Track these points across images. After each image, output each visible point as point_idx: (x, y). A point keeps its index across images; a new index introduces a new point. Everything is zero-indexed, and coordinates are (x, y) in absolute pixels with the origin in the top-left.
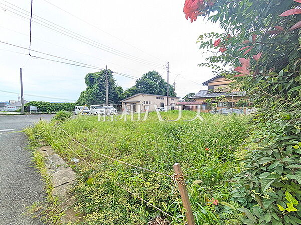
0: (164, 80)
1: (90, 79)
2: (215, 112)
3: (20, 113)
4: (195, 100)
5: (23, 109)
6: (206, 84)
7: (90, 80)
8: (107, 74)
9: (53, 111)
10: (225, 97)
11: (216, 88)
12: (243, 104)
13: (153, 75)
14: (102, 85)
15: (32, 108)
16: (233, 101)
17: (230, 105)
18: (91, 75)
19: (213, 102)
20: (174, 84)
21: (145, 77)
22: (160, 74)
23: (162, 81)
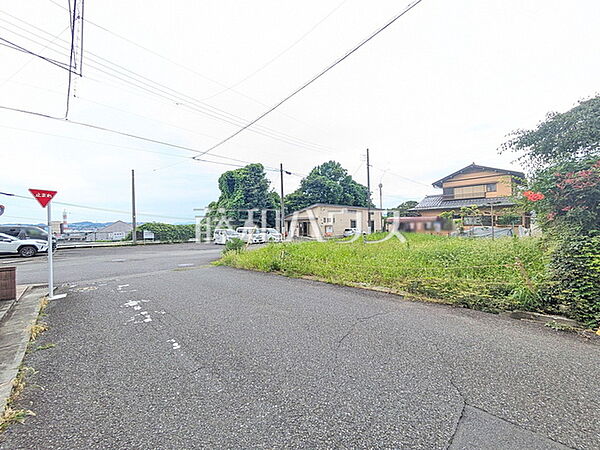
0: (350, 177)
1: (228, 180)
2: (462, 233)
3: (130, 242)
4: (419, 213)
5: (134, 235)
6: (438, 184)
7: (229, 182)
8: (256, 171)
9: (176, 238)
10: (479, 208)
11: (458, 193)
12: (512, 219)
13: (331, 169)
14: (249, 191)
15: (147, 235)
16: (492, 213)
17: (487, 221)
18: (230, 174)
19: (456, 217)
20: (381, 186)
21: (315, 173)
22: (343, 166)
23: (349, 179)
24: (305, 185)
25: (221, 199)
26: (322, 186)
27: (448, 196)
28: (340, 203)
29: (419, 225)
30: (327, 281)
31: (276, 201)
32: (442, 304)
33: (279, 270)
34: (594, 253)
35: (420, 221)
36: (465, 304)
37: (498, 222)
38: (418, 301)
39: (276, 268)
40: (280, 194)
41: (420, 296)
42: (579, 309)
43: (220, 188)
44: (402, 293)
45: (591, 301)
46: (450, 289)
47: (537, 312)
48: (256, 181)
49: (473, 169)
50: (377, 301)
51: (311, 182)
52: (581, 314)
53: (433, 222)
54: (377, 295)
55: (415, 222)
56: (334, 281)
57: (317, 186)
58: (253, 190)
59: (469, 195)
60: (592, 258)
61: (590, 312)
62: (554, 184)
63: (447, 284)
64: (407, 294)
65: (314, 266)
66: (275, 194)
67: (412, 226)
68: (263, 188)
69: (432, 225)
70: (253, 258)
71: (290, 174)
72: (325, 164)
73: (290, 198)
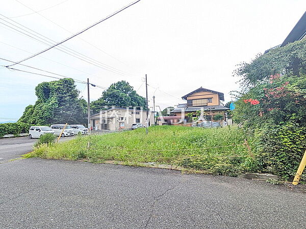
1: (44, 89)
2: (197, 125)
4: (175, 114)
6: (185, 98)
7: (45, 91)
8: (68, 84)
10: (205, 111)
11: (194, 102)
12: (220, 117)
13: (123, 86)
14: (62, 97)
16: (211, 114)
17: (209, 118)
18: (46, 84)
19: (194, 116)
20: (154, 97)
21: (112, 87)
22: (131, 85)
23: (134, 93)
24: (105, 95)
25: (38, 103)
26: (117, 97)
27: (190, 104)
29: (175, 121)
30: (125, 163)
31: (84, 105)
32: (206, 174)
33: (85, 157)
34: (284, 134)
35: (176, 118)
36: (220, 173)
37: (214, 119)
38: (190, 173)
39: (82, 156)
40: (87, 101)
41: (191, 170)
42: (279, 169)
43: (37, 94)
44: (179, 168)
45: (284, 163)
46: (208, 162)
47: (257, 172)
48: (68, 91)
49: (201, 90)
50: (164, 177)
51: (109, 94)
52: (280, 171)
54: (163, 172)
55: (173, 119)
56: (130, 163)
57: (114, 96)
58: (66, 97)
59: (200, 104)
60: (283, 138)
61: (285, 170)
62: (263, 95)
63: (206, 160)
64: (183, 169)
65: (114, 152)
66: (84, 101)
67: (172, 121)
68: (74, 96)
70: (63, 149)
71: (95, 86)
72: (119, 82)
73: (94, 104)
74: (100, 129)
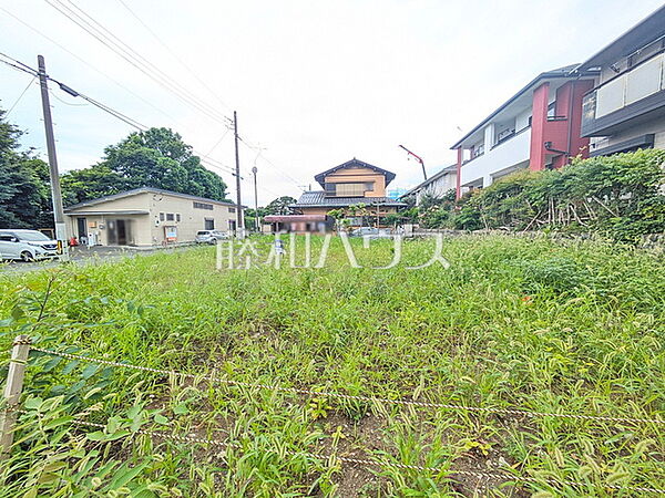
0: (197, 158)
6: (320, 178)
20: (255, 170)
23: (195, 161)
24: (115, 157)
26: (151, 165)
27: (329, 192)
28: (185, 192)
29: (302, 226)
35: (303, 220)
49: (354, 164)
51: (127, 153)
53: (317, 222)
55: (296, 221)
59: (351, 192)
67: (293, 225)
69: (316, 226)
71: (75, 94)
72: (153, 130)
73: (80, 177)
74: (104, 242)
